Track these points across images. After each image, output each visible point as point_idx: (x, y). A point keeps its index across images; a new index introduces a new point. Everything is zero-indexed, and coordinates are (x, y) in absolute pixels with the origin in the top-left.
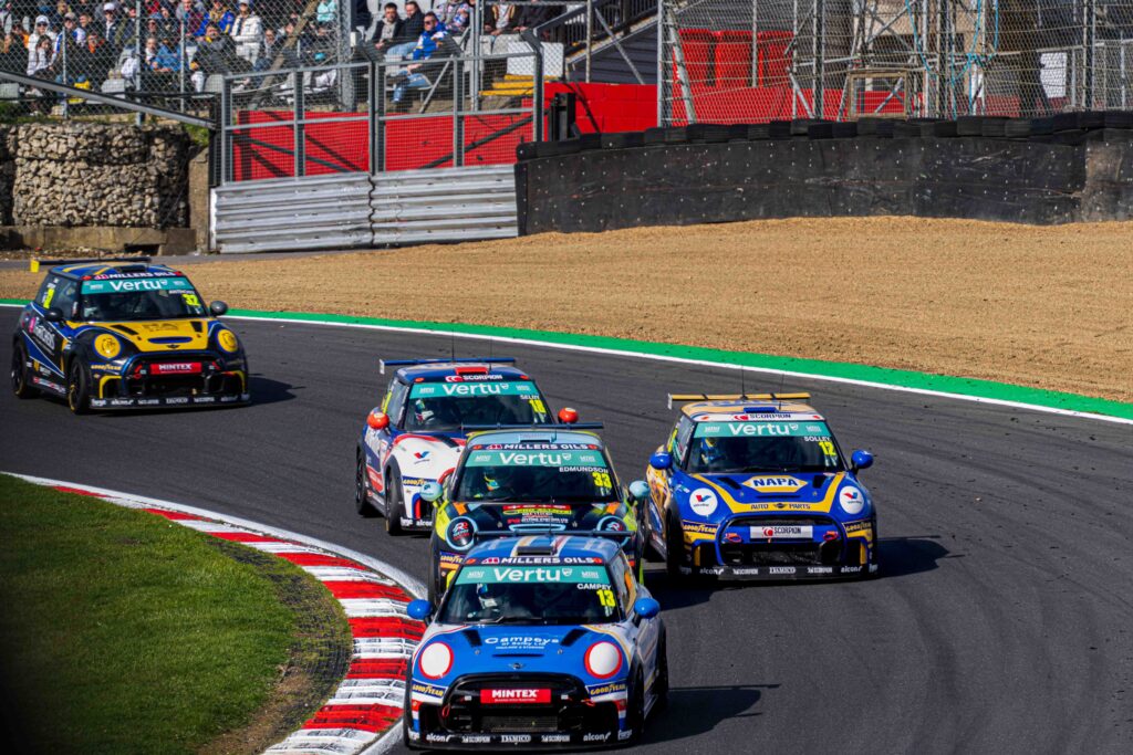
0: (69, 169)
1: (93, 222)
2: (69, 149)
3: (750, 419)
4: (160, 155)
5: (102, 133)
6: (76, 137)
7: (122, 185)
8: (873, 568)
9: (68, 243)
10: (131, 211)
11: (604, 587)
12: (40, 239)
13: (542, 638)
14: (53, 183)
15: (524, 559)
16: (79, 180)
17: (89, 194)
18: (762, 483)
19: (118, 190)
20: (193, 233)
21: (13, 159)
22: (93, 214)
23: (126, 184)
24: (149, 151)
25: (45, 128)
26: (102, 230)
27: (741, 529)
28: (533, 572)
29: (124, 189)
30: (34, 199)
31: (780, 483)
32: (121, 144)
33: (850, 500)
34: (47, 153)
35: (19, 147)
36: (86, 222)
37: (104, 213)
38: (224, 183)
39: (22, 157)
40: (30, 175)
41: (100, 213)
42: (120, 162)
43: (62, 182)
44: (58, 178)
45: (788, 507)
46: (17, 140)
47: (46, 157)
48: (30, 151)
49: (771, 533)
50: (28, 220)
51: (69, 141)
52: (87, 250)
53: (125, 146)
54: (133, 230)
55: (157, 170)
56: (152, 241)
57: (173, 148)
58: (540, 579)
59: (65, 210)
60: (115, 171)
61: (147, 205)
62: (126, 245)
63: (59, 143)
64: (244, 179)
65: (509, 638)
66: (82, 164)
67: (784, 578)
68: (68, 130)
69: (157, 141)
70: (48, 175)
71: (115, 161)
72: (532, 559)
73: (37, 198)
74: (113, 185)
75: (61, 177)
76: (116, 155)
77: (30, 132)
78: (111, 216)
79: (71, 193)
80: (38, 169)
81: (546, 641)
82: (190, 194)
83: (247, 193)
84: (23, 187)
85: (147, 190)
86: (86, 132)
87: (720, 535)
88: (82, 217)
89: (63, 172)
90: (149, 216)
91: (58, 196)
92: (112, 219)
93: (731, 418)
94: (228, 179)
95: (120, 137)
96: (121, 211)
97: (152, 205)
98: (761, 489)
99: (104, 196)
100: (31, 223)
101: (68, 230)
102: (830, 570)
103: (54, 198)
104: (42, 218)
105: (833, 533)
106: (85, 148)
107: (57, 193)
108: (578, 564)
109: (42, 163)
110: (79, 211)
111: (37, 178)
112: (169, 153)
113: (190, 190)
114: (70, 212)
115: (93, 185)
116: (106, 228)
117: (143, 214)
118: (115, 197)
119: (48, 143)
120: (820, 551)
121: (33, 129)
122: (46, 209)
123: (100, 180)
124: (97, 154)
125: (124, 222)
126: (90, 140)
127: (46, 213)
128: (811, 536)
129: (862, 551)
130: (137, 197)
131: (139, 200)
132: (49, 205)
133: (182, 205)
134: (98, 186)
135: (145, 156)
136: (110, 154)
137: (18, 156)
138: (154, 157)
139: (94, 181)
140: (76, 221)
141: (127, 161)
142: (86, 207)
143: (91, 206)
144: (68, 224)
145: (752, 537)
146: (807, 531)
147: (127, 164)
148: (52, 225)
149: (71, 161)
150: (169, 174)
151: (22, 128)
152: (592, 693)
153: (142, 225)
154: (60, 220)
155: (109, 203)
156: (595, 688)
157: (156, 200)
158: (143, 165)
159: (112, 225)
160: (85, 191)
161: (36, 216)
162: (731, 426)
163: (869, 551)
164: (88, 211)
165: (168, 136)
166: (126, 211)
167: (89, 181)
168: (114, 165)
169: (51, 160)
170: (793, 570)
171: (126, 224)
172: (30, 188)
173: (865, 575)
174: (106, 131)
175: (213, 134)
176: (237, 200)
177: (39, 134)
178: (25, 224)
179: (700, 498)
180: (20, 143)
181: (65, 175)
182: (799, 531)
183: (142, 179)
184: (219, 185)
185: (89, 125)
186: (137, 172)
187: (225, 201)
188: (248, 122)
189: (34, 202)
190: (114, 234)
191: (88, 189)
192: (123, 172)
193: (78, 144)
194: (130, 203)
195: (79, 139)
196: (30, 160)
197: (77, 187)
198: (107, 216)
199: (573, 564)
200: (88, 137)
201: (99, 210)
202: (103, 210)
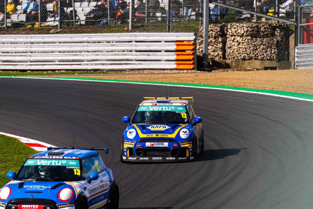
0: (244, 39)
1: (253, 59)
2: (244, 32)
3: (158, 105)
4: (278, 34)
5: (256, 26)
6: (247, 28)
7: (263, 45)
8: (191, 158)
9: (244, 66)
10: (267, 55)
11: (77, 168)
12: (234, 64)
13: (45, 186)
14: (239, 44)
15: (49, 157)
16: (248, 43)
17: (252, 48)
18: (154, 128)
19: (262, 47)
20: (290, 63)
21: (226, 35)
22: (253, 55)
23: (265, 45)
24: (274, 33)
25: (237, 24)
26: (256, 61)
27: (143, 143)
28: (51, 162)
29: (264, 47)
30: (233, 50)
31: (160, 127)
32: (264, 30)
33: (184, 133)
34: (237, 33)
35: (228, 31)
36: (250, 59)
37: (257, 55)
38: (299, 45)
39: (229, 35)
40: (231, 41)
41: (255, 55)
42: (264, 37)
43: (242, 44)
44: (240, 43)
45: (160, 136)
46: (227, 29)
47: (237, 35)
48: (232, 32)
49: (153, 145)
50: (230, 58)
51: (245, 29)
52: (250, 69)
53: (265, 31)
54: (267, 61)
55: (277, 40)
56: (275, 66)
57: (283, 32)
58: (53, 164)
59: (243, 54)
60: (261, 40)
61: (273, 52)
62: (265, 67)
63: (241, 30)
64: (307, 43)
65: (33, 186)
66: (249, 38)
67: (158, 161)
68: (244, 25)
69: (277, 29)
70: (237, 41)
71: (262, 36)
72: (52, 157)
73: (234, 50)
74: (260, 45)
75: (241, 42)
76: (262, 34)
77: (232, 26)
78: (259, 56)
79: (245, 48)
80: (234, 39)
81: (46, 187)
82: (290, 49)
83: (306, 48)
84: (229, 46)
85: (273, 47)
86: (251, 26)
87: (135, 145)
88: (249, 57)
89: (242, 40)
90: (274, 56)
91: (241, 49)
92: (260, 57)
93: (151, 104)
94: (300, 43)
95: (263, 28)
96: (263, 55)
97: (274, 52)
98: (152, 129)
99: (257, 49)
100: (231, 59)
101: (244, 61)
102: (174, 158)
103: (239, 50)
104: (235, 57)
105: (176, 145)
106: (250, 31)
107: (240, 48)
108: (69, 159)
109: (236, 37)
110: (248, 54)
111: (234, 42)
112: (281, 34)
113: (290, 47)
114: (244, 55)
115: (253, 45)
116: (258, 61)
117: (271, 56)
118: (261, 49)
119: (238, 30)
120: (171, 152)
121: (233, 24)
122: (237, 54)
123: (255, 43)
124: (255, 34)
125: (264, 58)
126: (252, 29)
127: (236, 55)
128: (167, 146)
129: (187, 152)
130: (269, 49)
131: (270, 51)
132: (238, 52)
133: (287, 53)
134: (255, 45)
135: (273, 35)
136: (260, 34)
137: (228, 35)
138: (276, 35)
139: (253, 43)
140: (247, 58)
141: (266, 36)
142: (250, 53)
143: (252, 53)
144: (244, 59)
145: (146, 146)
146: (166, 144)
147: (266, 38)
148: (238, 59)
149: (245, 36)
150: (281, 41)
151: (229, 24)
152: (59, 207)
153: (271, 60)
154: (241, 58)
155: (259, 52)
156: (60, 205)
157: (276, 51)
158: (272, 38)
159: (260, 60)
160: (250, 47)
161: (233, 56)
162: (150, 107)
163: (190, 152)
164: (251, 55)
165: (281, 28)
166: (265, 55)
167: (251, 44)
168: (261, 38)
169: (238, 36)
170: (161, 158)
171: (265, 59)
172: (232, 46)
173: (188, 160)
174: (258, 26)
175: (296, 27)
176: (303, 51)
177: (235, 26)
178: (229, 59)
179: (130, 132)
180: (228, 30)
181: (243, 42)
182: (163, 144)
183: (271, 43)
184: (297, 45)
185: (252, 23)
186: (269, 40)
187: (299, 51)
188: (309, 23)
189: (233, 51)
190: (260, 63)
191: (251, 46)
192: (264, 40)
193: (248, 30)
194: (266, 52)
195: (248, 29)
196: (232, 36)
197: (247, 46)
198: (258, 56)
199: (67, 159)
200: (251, 27)
201: (255, 54)
202: (256, 54)
